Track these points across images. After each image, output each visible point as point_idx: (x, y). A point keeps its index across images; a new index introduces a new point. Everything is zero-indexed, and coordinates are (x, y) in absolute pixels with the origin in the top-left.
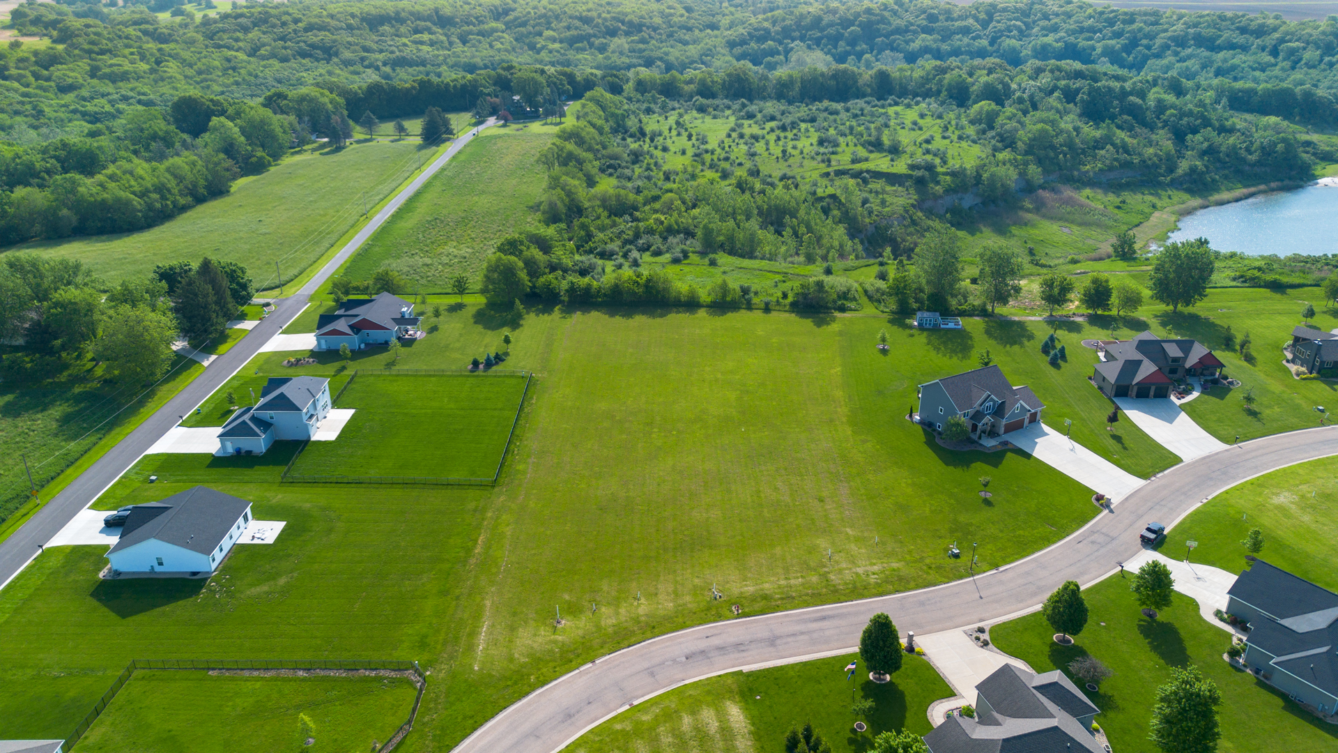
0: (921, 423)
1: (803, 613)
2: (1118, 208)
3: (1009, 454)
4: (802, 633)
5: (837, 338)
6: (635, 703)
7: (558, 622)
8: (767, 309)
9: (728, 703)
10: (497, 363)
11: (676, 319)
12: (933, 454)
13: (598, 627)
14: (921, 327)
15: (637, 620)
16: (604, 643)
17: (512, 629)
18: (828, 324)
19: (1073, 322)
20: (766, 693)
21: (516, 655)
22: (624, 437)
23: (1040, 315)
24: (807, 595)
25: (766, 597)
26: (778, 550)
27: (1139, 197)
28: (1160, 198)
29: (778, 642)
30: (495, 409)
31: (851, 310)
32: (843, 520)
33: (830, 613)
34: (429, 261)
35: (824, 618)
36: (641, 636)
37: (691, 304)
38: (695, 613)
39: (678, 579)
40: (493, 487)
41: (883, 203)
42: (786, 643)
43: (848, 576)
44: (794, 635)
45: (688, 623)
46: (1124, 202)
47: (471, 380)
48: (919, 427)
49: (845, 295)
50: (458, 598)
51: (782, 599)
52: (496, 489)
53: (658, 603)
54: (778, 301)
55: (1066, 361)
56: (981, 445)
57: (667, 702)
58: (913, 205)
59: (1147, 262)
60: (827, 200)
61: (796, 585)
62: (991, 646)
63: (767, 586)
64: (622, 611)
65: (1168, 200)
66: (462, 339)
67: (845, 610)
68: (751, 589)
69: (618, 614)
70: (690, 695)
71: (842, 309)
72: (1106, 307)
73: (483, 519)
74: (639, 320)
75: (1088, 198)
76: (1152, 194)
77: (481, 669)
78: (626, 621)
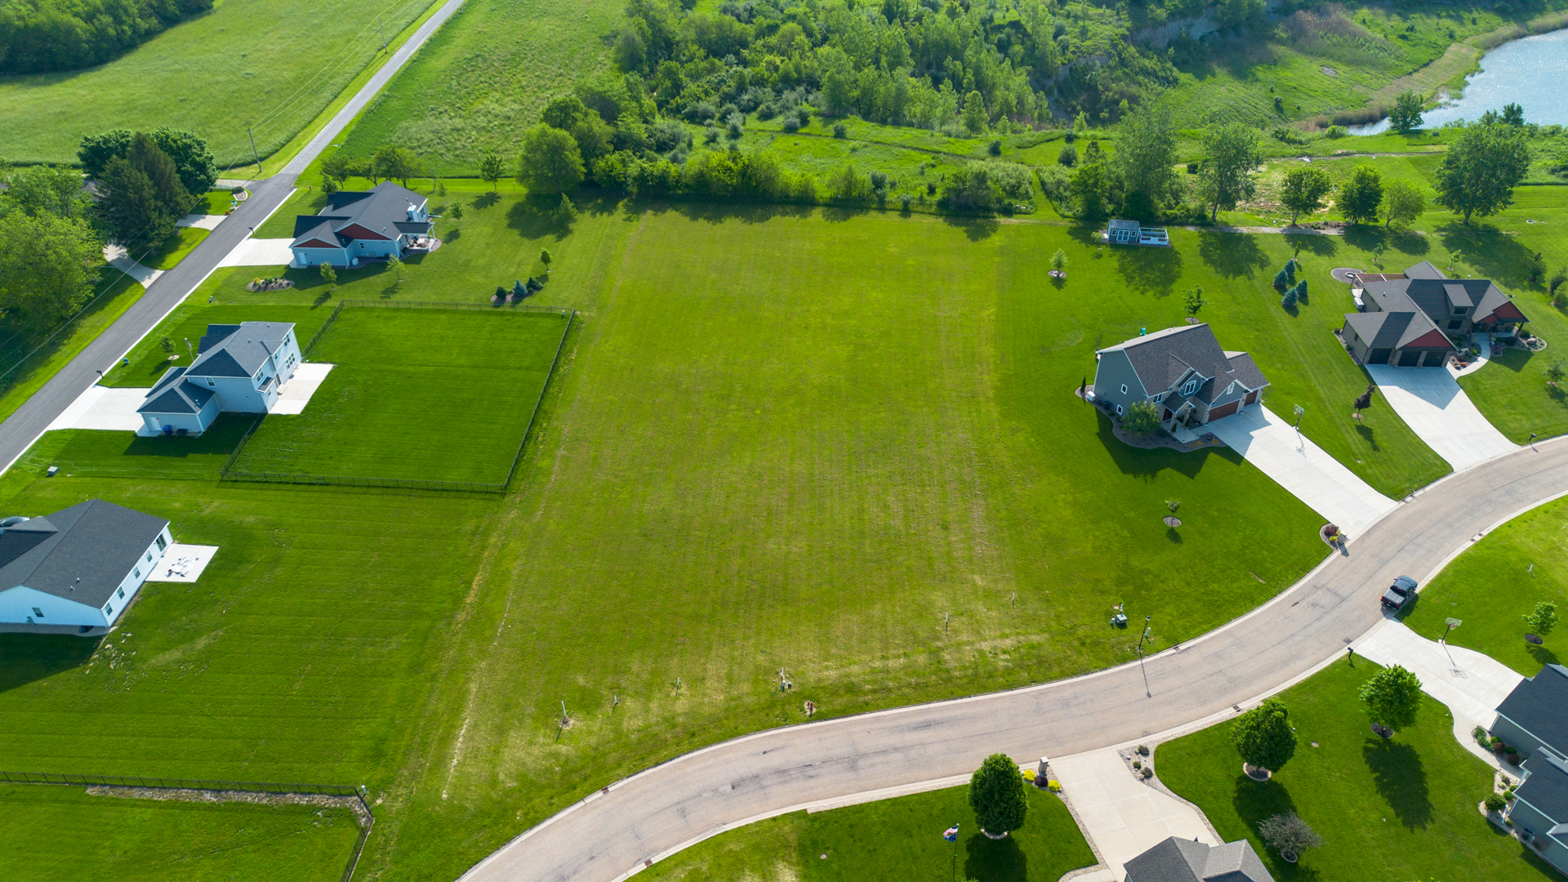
0: (1097, 401)
1: (901, 716)
2: (1403, 37)
3: (1212, 456)
4: (896, 749)
5: (996, 259)
6: (655, 860)
7: (565, 722)
8: (906, 211)
9: (781, 866)
10: (530, 293)
11: (782, 224)
12: (1107, 455)
13: (618, 732)
14: (1113, 244)
15: (670, 722)
16: (623, 758)
17: (501, 731)
18: (986, 235)
19: (1324, 237)
20: (835, 850)
21: (502, 777)
22: (689, 417)
23: (1279, 224)
24: (909, 685)
25: (851, 689)
26: (876, 610)
27: (1433, 21)
28: (1462, 24)
29: (861, 763)
30: (520, 368)
31: (1021, 213)
32: (971, 561)
33: (937, 716)
34: (459, 123)
35: (927, 725)
36: (674, 748)
37: (803, 202)
38: (752, 712)
39: (736, 654)
40: (503, 495)
41: (1084, 33)
42: (872, 766)
43: (968, 654)
44: (884, 752)
45: (741, 727)
46: (1411, 29)
47: (494, 320)
48: (1092, 408)
49: (1014, 191)
50: (434, 678)
51: (874, 691)
52: (508, 499)
53: (705, 695)
54: (921, 198)
55: (1306, 303)
56: (1175, 440)
57: (696, 863)
58: (1124, 37)
59: (1436, 139)
60: (1007, 30)
61: (895, 670)
62: (1155, 779)
63: (855, 669)
64: (654, 705)
65: (1471, 26)
66: (489, 252)
67: (958, 712)
68: (833, 674)
69: (647, 710)
70: (731, 851)
71: (1008, 211)
72: (1371, 215)
73: (483, 548)
74: (732, 225)
75: (1364, 22)
76: (1451, 17)
77: (451, 798)
78: (657, 724)
